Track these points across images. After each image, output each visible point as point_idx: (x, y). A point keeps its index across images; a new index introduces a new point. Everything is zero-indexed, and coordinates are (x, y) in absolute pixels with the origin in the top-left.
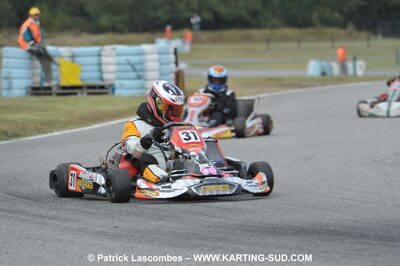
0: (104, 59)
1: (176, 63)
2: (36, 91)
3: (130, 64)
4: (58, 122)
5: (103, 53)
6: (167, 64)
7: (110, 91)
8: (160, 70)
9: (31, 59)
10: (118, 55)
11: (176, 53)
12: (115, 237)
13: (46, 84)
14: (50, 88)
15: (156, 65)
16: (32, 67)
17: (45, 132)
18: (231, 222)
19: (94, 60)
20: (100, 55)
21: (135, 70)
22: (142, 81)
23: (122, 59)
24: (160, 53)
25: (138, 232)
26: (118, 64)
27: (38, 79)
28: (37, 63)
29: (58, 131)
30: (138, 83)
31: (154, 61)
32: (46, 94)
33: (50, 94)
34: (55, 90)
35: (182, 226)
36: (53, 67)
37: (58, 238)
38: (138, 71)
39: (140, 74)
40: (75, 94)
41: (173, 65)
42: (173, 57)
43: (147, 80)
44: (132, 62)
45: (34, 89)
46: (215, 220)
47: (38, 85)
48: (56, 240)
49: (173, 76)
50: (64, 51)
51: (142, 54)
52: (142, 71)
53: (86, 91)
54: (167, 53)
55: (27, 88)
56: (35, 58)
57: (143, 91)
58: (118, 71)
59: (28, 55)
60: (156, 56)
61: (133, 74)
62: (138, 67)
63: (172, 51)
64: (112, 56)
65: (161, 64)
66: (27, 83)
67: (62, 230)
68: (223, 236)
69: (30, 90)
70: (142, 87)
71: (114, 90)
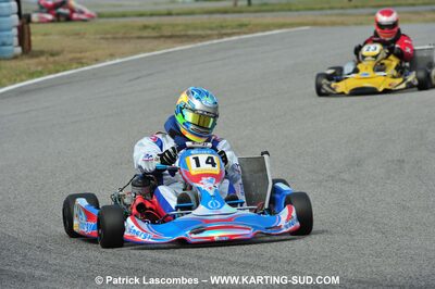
1: (19, 14)
42: (15, 5)
49: (15, 31)
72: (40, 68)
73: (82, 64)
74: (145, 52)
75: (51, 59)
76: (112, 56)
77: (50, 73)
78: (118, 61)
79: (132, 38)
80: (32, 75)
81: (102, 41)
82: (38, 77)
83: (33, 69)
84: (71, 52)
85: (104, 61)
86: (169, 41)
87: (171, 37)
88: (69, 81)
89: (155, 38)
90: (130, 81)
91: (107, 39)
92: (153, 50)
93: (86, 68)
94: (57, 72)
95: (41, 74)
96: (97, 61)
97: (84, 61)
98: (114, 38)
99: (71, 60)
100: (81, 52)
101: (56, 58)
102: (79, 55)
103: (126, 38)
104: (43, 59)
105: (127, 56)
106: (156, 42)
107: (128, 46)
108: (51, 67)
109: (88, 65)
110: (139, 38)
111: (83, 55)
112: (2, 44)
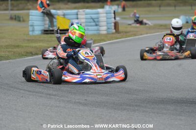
0: (79, 16)
1: (115, 18)
2: (46, 32)
3: (92, 18)
5: (79, 13)
6: (111, 18)
8: (107, 21)
9: (44, 16)
10: (86, 14)
11: (114, 13)
12: (85, 105)
13: (51, 29)
14: (53, 31)
15: (105, 19)
16: (44, 20)
18: (142, 97)
19: (75, 16)
20: (77, 14)
21: (94, 22)
22: (98, 27)
23: (88, 16)
24: (107, 13)
25: (97, 102)
26: (86, 19)
27: (47, 26)
28: (47, 18)
31: (104, 17)
32: (51, 34)
33: (53, 34)
35: (118, 99)
36: (54, 20)
37: (58, 105)
38: (96, 22)
39: (97, 23)
40: (65, 33)
41: (113, 19)
42: (113, 15)
43: (100, 26)
44: (93, 18)
45: (45, 31)
46: (135, 96)
47: (47, 29)
48: (57, 107)
49: (113, 24)
50: (60, 12)
51: (98, 13)
52: (98, 22)
54: (110, 13)
55: (42, 30)
56: (45, 16)
57: (98, 32)
58: (86, 22)
59: (42, 14)
60: (105, 15)
61: (94, 24)
62: (96, 20)
63: (113, 12)
64: (83, 15)
65: (107, 18)
66: (42, 28)
67: (60, 101)
68: (138, 104)
69: (43, 32)
70: (98, 30)
72: (120, 37)
73: (136, 36)
75: (125, 34)
76: (147, 33)
77: (124, 38)
78: (149, 35)
80: (117, 39)
83: (118, 37)
85: (144, 35)
88: (130, 40)
92: (162, 32)
93: (137, 37)
94: (126, 38)
96: (141, 35)
99: (132, 34)
101: (127, 34)
102: (135, 33)
104: (122, 34)
112: (108, 29)
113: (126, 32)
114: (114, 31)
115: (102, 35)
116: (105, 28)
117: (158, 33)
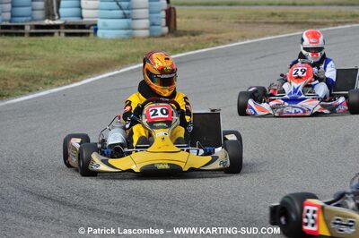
1: (168, 0)
3: (115, 1)
4: (41, 76)
7: (91, 31)
8: (149, 8)
14: (22, 27)
15: (145, 2)
17: (30, 91)
21: (121, 8)
22: (129, 20)
29: (45, 89)
30: (124, 22)
32: (17, 34)
33: (22, 35)
34: (27, 29)
38: (124, 9)
39: (127, 11)
40: (52, 34)
41: (164, 2)
43: (134, 19)
49: (163, 14)
52: (129, 9)
53: (63, 31)
57: (128, 31)
61: (119, 13)
62: (124, 4)
65: (150, 1)
70: (129, 28)
71: (96, 30)
72: (182, 45)
73: (217, 42)
74: (271, 35)
75: (192, 38)
76: (244, 37)
77: (191, 50)
78: (248, 41)
79: (261, 23)
81: (236, 25)
82: (181, 52)
83: (176, 45)
84: (209, 33)
85: (237, 42)
86: (292, 27)
87: (293, 23)
88: (206, 57)
89: (280, 23)
90: (257, 59)
91: (240, 23)
92: (278, 34)
93: (221, 47)
94: (197, 49)
95: (183, 50)
96: (231, 41)
97: (219, 40)
98: (246, 23)
99: (209, 39)
100: (217, 33)
101: (197, 37)
102: (216, 36)
103: (256, 23)
104: (185, 38)
105: (256, 38)
106: (281, 27)
107: (257, 30)
108: (191, 44)
109: (223, 44)
110: (267, 23)
111: (219, 35)
112: (153, 24)
113: (194, 34)
114: (166, 30)
115: (139, 38)
116: (145, 23)
117: (269, 38)
